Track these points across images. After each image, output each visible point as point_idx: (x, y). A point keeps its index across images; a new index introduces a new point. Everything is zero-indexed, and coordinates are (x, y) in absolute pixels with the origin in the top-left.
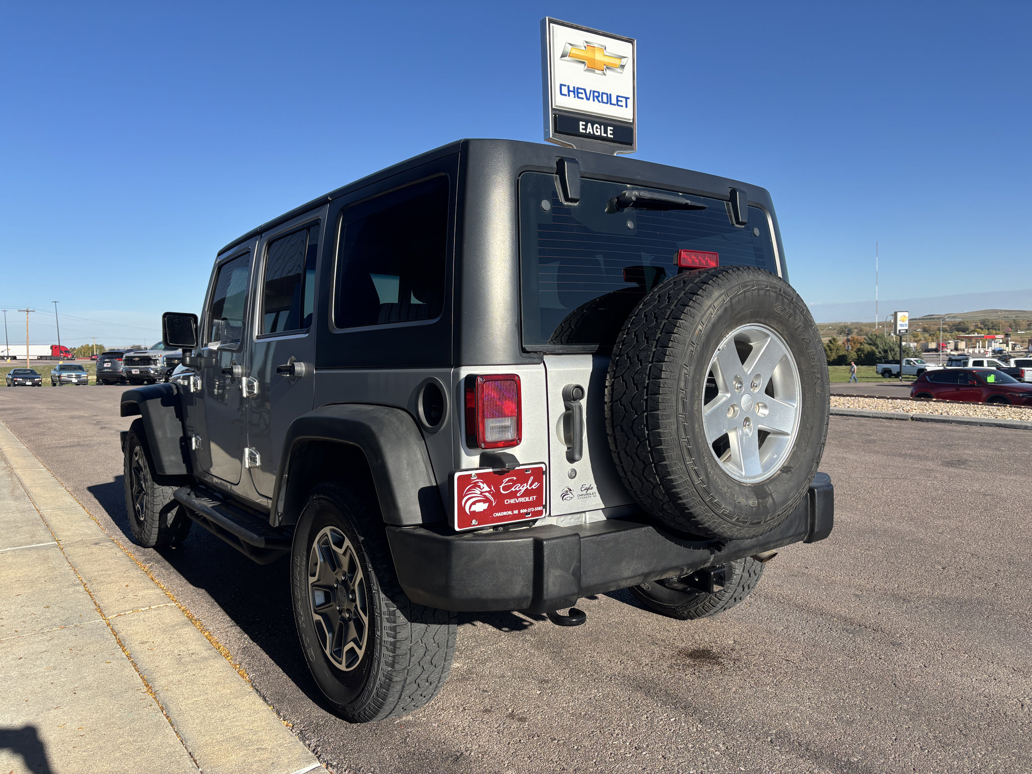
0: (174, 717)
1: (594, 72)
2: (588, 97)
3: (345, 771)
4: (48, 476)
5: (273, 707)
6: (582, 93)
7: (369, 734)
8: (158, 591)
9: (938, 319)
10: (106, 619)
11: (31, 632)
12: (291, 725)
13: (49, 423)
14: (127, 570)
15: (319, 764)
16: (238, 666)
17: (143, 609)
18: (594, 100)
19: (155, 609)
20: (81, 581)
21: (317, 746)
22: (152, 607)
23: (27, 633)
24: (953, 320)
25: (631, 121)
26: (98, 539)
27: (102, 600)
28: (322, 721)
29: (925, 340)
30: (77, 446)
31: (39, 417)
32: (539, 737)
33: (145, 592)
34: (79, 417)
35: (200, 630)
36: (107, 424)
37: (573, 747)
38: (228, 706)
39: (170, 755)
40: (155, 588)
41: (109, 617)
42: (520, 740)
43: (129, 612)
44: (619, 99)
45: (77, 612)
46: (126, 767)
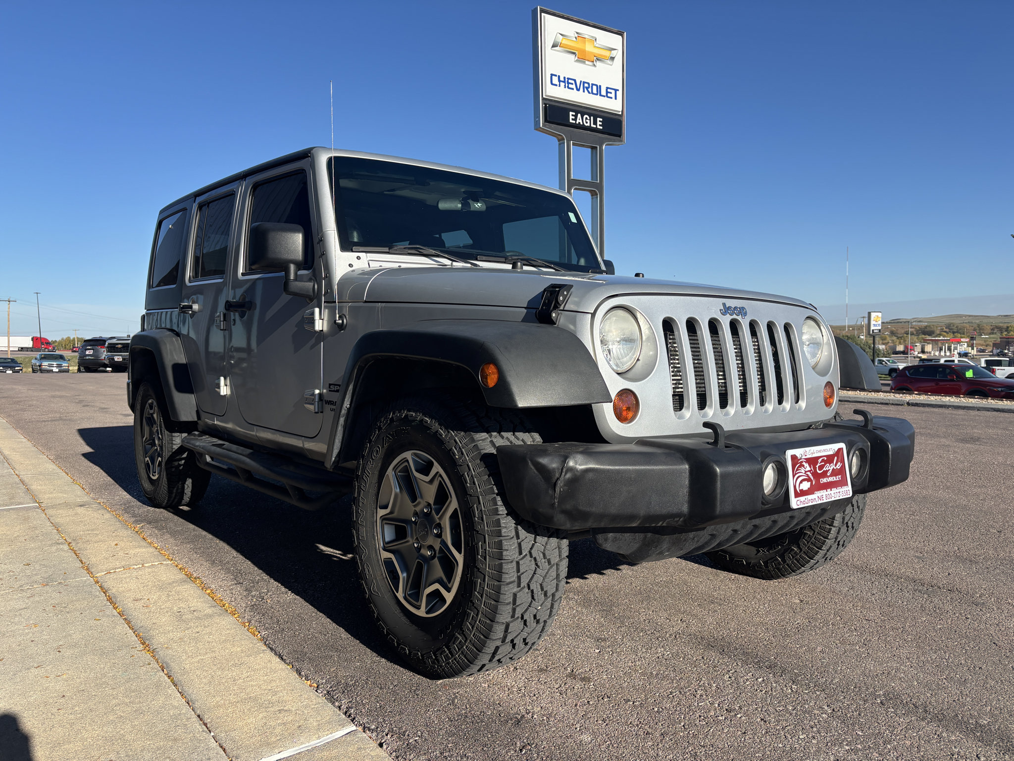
0: (177, 677)
1: (584, 63)
2: (578, 88)
3: (387, 735)
4: (28, 446)
5: (293, 666)
6: (572, 84)
7: (409, 695)
8: (151, 550)
9: (905, 322)
10: (93, 577)
11: (9, 590)
12: (316, 686)
13: (30, 401)
14: (115, 530)
15: (354, 728)
16: (247, 624)
17: (136, 567)
18: (584, 91)
19: (149, 567)
20: (65, 540)
21: (348, 708)
22: (145, 565)
23: (4, 590)
24: (919, 324)
25: (620, 113)
26: (83, 501)
27: (89, 558)
28: (351, 681)
29: (893, 343)
30: (58, 420)
31: (19, 396)
32: (609, 698)
33: (137, 550)
34: (61, 397)
35: (201, 588)
36: (90, 402)
37: (653, 709)
38: (241, 664)
39: (176, 717)
40: (147, 547)
41: (98, 575)
42: (588, 702)
43: (120, 570)
44: (609, 90)
45: (61, 570)
46: (122, 732)
